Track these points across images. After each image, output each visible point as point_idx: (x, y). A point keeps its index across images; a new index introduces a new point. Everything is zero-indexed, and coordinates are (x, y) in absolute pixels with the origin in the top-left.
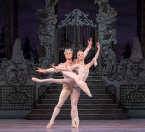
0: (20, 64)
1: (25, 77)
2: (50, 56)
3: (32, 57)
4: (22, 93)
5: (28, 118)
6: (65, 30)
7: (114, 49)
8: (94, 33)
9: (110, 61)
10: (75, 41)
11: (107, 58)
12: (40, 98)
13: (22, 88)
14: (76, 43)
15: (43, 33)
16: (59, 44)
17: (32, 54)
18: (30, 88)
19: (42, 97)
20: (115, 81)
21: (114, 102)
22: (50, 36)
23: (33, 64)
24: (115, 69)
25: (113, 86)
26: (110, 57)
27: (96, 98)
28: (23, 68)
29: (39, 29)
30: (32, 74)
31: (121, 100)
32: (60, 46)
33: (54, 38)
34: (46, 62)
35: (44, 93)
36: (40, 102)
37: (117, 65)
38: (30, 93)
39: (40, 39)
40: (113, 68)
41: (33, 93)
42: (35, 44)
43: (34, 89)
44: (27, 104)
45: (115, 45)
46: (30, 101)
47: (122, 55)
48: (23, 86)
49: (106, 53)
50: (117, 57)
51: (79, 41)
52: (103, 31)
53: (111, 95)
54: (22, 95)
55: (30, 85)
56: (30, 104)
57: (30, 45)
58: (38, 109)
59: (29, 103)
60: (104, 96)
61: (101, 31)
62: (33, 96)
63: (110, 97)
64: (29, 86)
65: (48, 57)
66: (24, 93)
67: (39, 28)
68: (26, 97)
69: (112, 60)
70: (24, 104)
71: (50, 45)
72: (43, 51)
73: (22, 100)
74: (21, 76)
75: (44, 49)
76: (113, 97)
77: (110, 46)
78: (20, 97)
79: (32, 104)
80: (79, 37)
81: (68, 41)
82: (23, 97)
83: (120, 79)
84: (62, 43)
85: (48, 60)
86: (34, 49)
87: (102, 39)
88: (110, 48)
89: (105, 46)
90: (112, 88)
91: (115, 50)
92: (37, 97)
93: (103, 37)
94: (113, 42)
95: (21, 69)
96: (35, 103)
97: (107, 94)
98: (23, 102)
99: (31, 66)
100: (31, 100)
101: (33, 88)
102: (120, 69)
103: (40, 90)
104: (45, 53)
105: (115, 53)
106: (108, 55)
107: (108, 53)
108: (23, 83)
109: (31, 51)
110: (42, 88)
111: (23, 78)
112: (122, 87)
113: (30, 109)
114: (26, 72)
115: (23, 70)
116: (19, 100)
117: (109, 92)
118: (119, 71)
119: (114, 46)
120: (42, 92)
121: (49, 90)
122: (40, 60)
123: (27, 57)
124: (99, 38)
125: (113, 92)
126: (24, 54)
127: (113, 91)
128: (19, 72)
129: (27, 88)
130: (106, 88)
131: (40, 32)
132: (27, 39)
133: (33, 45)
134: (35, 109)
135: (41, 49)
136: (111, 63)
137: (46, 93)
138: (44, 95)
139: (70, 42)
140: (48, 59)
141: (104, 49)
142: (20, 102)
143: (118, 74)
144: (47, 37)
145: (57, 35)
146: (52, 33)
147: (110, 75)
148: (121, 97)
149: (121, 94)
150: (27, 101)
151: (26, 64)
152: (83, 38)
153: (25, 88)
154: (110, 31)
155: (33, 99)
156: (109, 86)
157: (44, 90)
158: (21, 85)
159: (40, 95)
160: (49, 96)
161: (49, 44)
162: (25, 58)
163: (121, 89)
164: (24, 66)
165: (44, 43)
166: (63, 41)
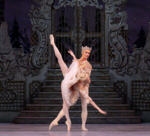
0: (6, 54)
1: (12, 71)
2: (44, 45)
3: (21, 46)
4: (9, 90)
5: (15, 122)
6: (63, 12)
7: (124, 35)
8: (99, 15)
9: (120, 51)
10: (76, 25)
11: (116, 46)
12: (31, 96)
13: (9, 84)
14: (77, 28)
15: (35, 15)
16: (56, 29)
17: (21, 42)
18: (19, 84)
19: (34, 95)
20: (125, 75)
21: (125, 102)
22: (45, 19)
23: (23, 54)
24: (125, 61)
25: (122, 82)
26: (119, 46)
27: (102, 97)
28: (9, 59)
29: (31, 11)
30: (21, 66)
31: (133, 99)
32: (57, 31)
33: (49, 22)
34: (39, 52)
35: (36, 90)
36: (32, 102)
37: (128, 56)
38: (19, 91)
39: (32, 23)
40: (123, 59)
41: (22, 91)
42: (25, 30)
43: (25, 86)
44: (15, 104)
45: (126, 31)
46: (19, 101)
47: (134, 44)
48: (10, 81)
49: (115, 40)
50: (128, 46)
51: (81, 25)
52: (111, 13)
53: (120, 93)
54: (9, 93)
55: (19, 80)
56: (19, 104)
57: (19, 30)
58: (28, 110)
59: (17, 103)
60: (112, 94)
61: (108, 13)
62: (22, 94)
63: (120, 96)
64: (18, 82)
65: (42, 46)
66: (12, 90)
67: (31, 9)
68: (14, 96)
69: (122, 49)
70: (12, 105)
71: (44, 30)
72: (35, 38)
73: (9, 98)
74: (7, 69)
75: (37, 36)
76: (123, 96)
77: (119, 32)
78: (7, 96)
79: (22, 104)
80: (81, 21)
81: (66, 26)
82: (10, 96)
83: (132, 73)
84: (59, 28)
85: (41, 49)
86: (24, 36)
87: (109, 23)
88: (120, 34)
89: (114, 31)
90: (122, 85)
91: (126, 37)
92: (28, 96)
93: (110, 21)
94: (123, 27)
95: (8, 61)
96: (25, 103)
97: (116, 91)
98: (10, 101)
99: (20, 56)
100: (21, 100)
101: (23, 84)
102: (132, 60)
103: (32, 87)
104: (37, 41)
105: (125, 40)
106: (117, 43)
107: (117, 41)
108: (11, 78)
109: (20, 39)
110: (34, 85)
111: (10, 71)
112: (134, 83)
113: (19, 111)
114: (14, 63)
115: (10, 61)
116: (5, 99)
117: (118, 90)
118: (131, 63)
119: (124, 32)
120: (34, 90)
121: (43, 87)
122: (31, 49)
123: (16, 45)
124: (106, 21)
125: (123, 90)
126: (12, 41)
127: (123, 88)
128: (5, 64)
129: (16, 84)
130: (115, 84)
131: (32, 13)
132: (16, 23)
133: (24, 31)
134: (25, 110)
135: (34, 36)
136: (121, 53)
137: (39, 90)
138: (36, 92)
139: (69, 27)
140: (41, 47)
141: (112, 36)
142: (7, 101)
143: (129, 67)
144: (41, 20)
145: (53, 17)
146: (46, 16)
147: (119, 68)
148: (133, 95)
149: (133, 92)
150: (15, 101)
151: (15, 54)
152: (86, 22)
153: (12, 84)
154: (120, 13)
155: (22, 98)
156: (118, 82)
157: (36, 87)
158: (7, 81)
159: (32, 93)
160: (43, 94)
161: (42, 29)
162: (13, 47)
163: (133, 85)
164: (12, 57)
165: (37, 28)
166: (60, 25)
